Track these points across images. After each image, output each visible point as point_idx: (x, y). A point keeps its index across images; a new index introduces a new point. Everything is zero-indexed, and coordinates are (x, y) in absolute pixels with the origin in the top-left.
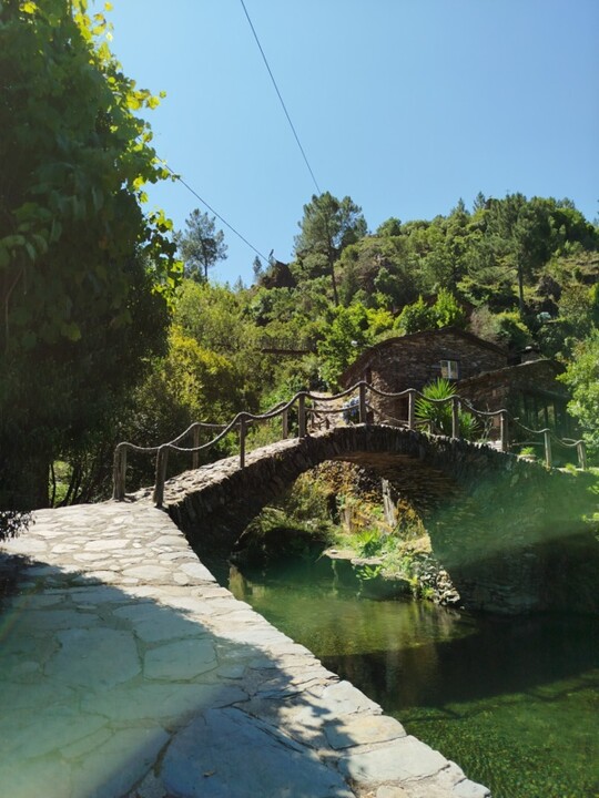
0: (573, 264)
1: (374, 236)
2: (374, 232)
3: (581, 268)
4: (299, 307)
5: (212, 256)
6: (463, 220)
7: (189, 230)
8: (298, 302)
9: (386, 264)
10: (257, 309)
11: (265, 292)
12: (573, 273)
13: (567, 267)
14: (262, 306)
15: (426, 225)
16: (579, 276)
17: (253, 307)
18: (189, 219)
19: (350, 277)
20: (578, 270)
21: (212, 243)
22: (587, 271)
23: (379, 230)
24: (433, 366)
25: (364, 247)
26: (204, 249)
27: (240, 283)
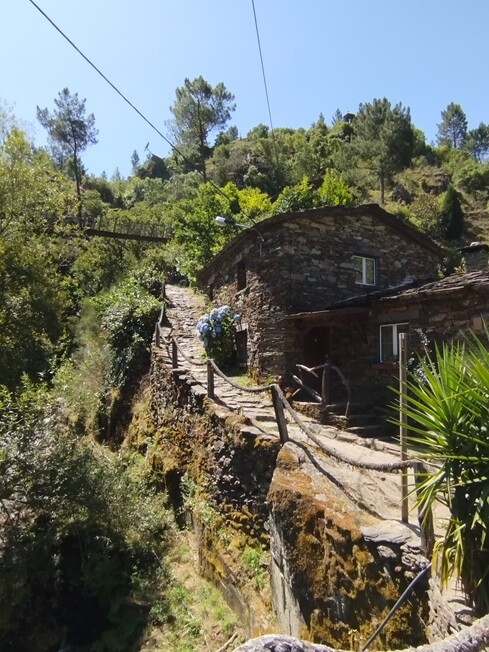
0: (419, 176)
1: (244, 140)
2: (245, 136)
3: (427, 179)
4: (171, 197)
5: (82, 140)
6: (324, 130)
7: (58, 110)
8: (171, 193)
9: (255, 162)
10: (129, 198)
11: (140, 182)
12: (420, 183)
13: (415, 178)
14: (135, 195)
15: (291, 132)
16: (425, 186)
17: (125, 195)
18: (58, 98)
19: (221, 172)
20: (424, 181)
21: (81, 125)
22: (431, 182)
23: (249, 134)
24: (343, 265)
25: (235, 147)
26: (74, 131)
27: (118, 174)
